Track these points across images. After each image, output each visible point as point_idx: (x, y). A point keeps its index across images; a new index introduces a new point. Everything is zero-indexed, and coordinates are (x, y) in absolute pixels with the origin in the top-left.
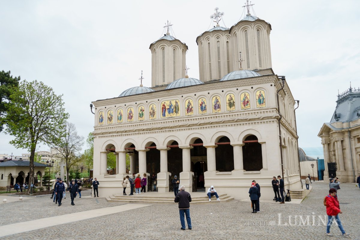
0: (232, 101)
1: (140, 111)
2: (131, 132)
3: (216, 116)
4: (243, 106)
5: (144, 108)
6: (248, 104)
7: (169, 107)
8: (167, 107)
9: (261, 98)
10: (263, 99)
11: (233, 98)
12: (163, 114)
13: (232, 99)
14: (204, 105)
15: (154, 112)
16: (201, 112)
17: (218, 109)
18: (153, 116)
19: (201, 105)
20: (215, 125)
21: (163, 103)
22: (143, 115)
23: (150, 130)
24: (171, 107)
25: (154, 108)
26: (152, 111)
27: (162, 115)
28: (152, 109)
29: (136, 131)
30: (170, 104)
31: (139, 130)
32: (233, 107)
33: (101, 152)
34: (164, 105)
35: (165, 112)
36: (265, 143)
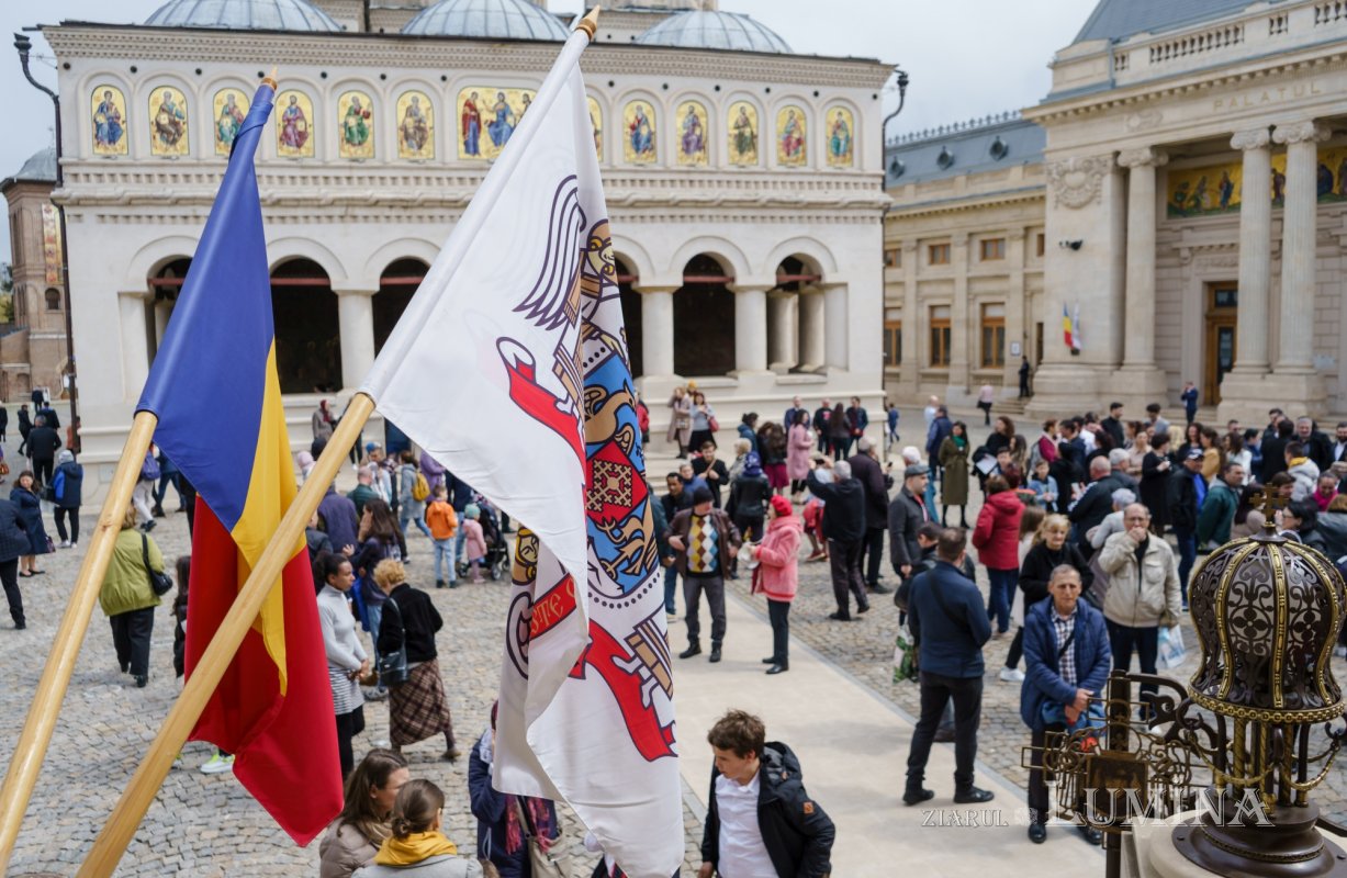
0: (747, 132)
1: (349, 114)
2: (307, 206)
3: (692, 177)
4: (783, 154)
5: (371, 104)
6: (801, 148)
7: (494, 117)
8: (486, 116)
9: (842, 136)
10: (848, 140)
11: (753, 121)
12: (466, 144)
13: (746, 123)
14: (644, 131)
15: (420, 129)
16: (633, 155)
17: (698, 154)
18: (420, 147)
19: (633, 128)
20: (687, 212)
21: (468, 93)
22: (362, 132)
23: (406, 204)
24: (504, 116)
25: (423, 112)
26: (410, 122)
27: (462, 147)
28: (411, 112)
29: (333, 203)
30: (501, 106)
31: (350, 203)
32: (751, 154)
33: (120, 295)
34: (469, 105)
35: (476, 137)
36: (844, 285)
